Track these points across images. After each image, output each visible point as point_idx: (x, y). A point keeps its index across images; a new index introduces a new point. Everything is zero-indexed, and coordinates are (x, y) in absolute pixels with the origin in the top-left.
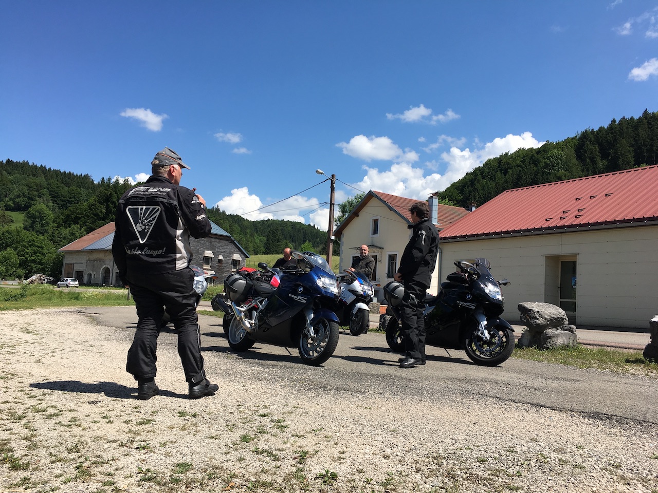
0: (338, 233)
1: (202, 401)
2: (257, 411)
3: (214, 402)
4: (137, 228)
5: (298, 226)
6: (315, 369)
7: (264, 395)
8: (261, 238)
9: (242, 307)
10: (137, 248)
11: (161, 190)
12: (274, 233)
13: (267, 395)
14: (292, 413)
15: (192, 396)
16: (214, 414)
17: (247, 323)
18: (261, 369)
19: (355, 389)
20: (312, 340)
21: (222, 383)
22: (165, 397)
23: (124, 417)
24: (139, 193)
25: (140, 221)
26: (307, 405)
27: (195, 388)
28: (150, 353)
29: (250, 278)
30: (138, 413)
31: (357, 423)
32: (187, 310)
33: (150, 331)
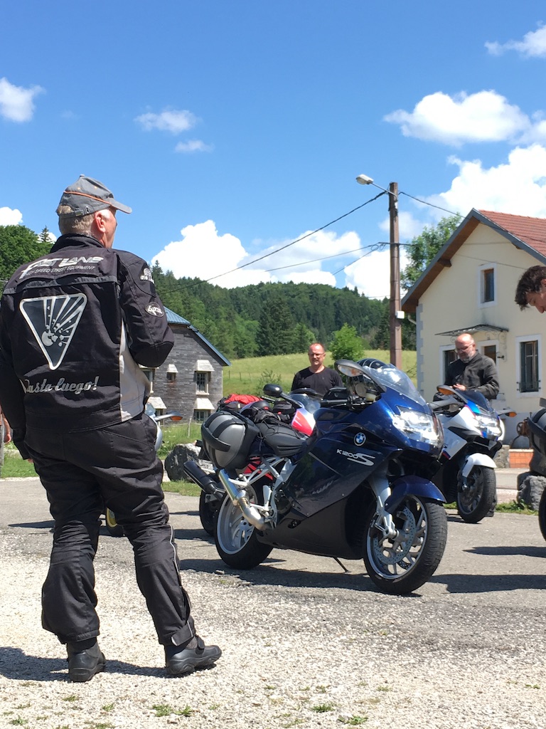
0: (411, 305)
1: (192, 680)
2: (306, 700)
3: (218, 681)
4: (43, 341)
5: (322, 293)
6: (402, 602)
7: (312, 663)
8: (248, 322)
9: (241, 480)
10: (45, 380)
11: (85, 261)
12: (276, 310)
13: (320, 664)
14: (378, 701)
15: (171, 671)
16: (222, 707)
17: (254, 512)
18: (291, 605)
19: (497, 644)
20: (391, 541)
21: (223, 640)
22: (121, 675)
23: (52, 719)
24: (41, 271)
25: (48, 327)
26: (404, 684)
27: (178, 656)
28: (83, 592)
29: (252, 419)
30: (76, 712)
31: (515, 720)
32: (148, 500)
33: (79, 548)
